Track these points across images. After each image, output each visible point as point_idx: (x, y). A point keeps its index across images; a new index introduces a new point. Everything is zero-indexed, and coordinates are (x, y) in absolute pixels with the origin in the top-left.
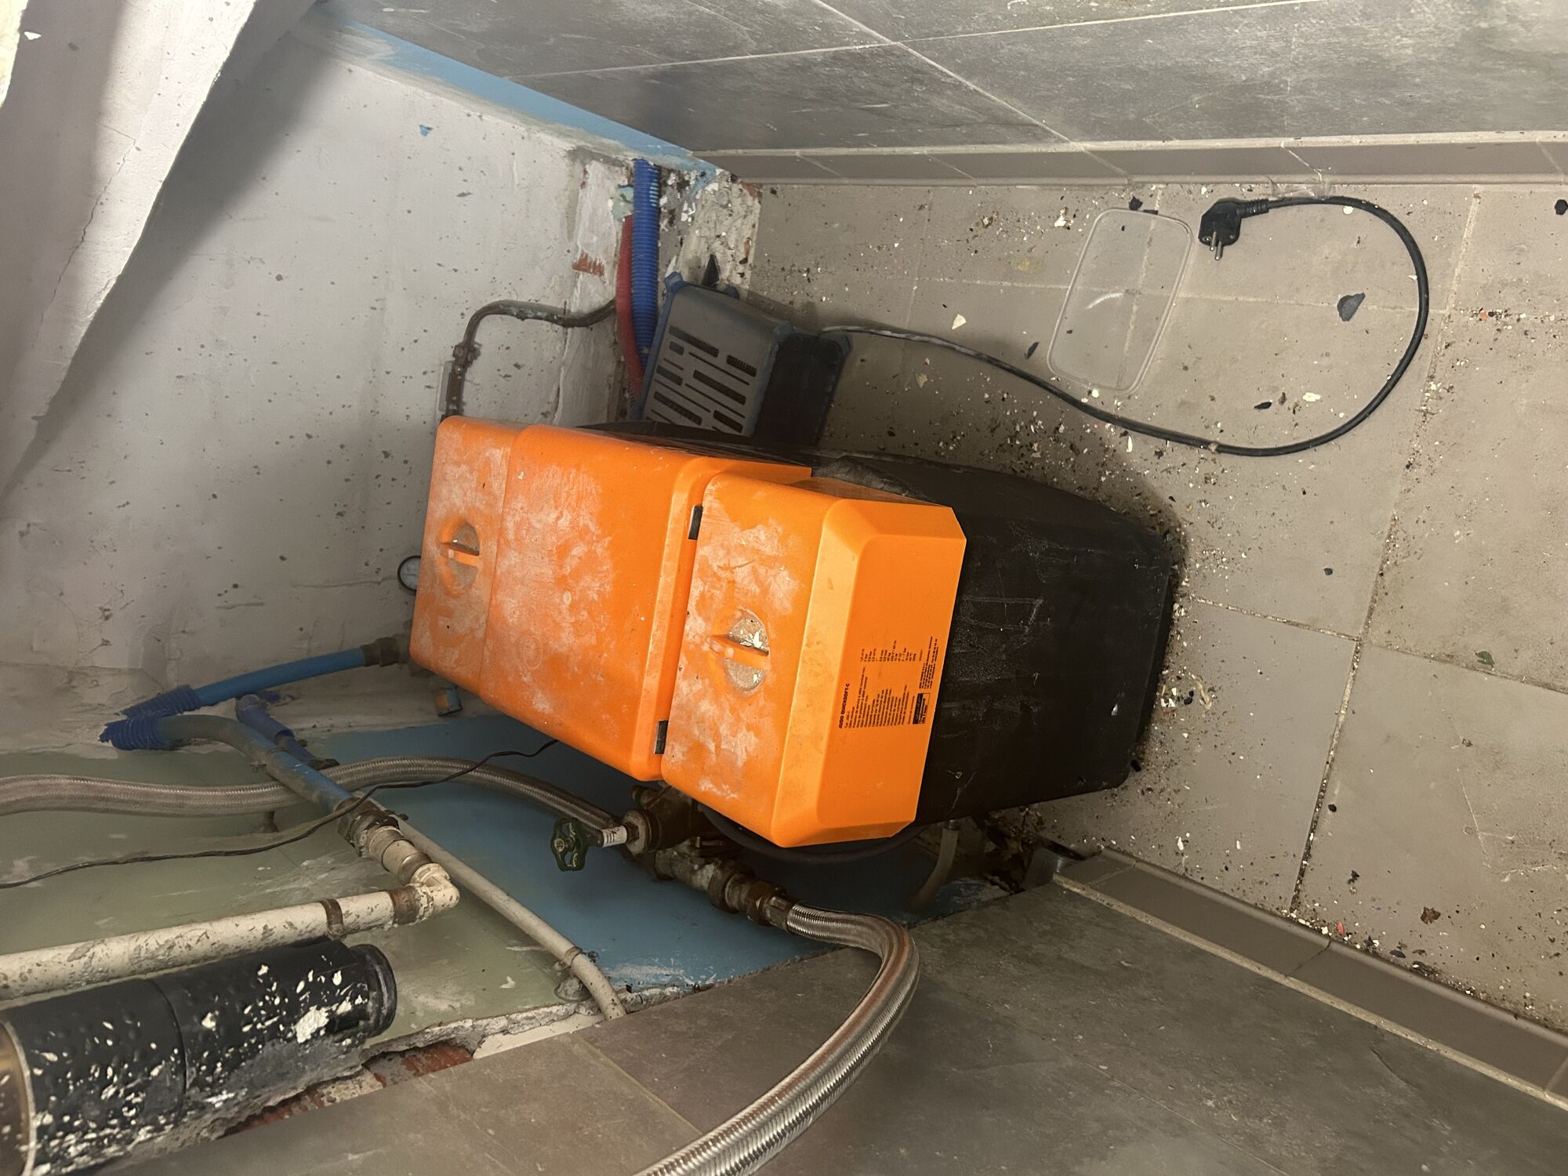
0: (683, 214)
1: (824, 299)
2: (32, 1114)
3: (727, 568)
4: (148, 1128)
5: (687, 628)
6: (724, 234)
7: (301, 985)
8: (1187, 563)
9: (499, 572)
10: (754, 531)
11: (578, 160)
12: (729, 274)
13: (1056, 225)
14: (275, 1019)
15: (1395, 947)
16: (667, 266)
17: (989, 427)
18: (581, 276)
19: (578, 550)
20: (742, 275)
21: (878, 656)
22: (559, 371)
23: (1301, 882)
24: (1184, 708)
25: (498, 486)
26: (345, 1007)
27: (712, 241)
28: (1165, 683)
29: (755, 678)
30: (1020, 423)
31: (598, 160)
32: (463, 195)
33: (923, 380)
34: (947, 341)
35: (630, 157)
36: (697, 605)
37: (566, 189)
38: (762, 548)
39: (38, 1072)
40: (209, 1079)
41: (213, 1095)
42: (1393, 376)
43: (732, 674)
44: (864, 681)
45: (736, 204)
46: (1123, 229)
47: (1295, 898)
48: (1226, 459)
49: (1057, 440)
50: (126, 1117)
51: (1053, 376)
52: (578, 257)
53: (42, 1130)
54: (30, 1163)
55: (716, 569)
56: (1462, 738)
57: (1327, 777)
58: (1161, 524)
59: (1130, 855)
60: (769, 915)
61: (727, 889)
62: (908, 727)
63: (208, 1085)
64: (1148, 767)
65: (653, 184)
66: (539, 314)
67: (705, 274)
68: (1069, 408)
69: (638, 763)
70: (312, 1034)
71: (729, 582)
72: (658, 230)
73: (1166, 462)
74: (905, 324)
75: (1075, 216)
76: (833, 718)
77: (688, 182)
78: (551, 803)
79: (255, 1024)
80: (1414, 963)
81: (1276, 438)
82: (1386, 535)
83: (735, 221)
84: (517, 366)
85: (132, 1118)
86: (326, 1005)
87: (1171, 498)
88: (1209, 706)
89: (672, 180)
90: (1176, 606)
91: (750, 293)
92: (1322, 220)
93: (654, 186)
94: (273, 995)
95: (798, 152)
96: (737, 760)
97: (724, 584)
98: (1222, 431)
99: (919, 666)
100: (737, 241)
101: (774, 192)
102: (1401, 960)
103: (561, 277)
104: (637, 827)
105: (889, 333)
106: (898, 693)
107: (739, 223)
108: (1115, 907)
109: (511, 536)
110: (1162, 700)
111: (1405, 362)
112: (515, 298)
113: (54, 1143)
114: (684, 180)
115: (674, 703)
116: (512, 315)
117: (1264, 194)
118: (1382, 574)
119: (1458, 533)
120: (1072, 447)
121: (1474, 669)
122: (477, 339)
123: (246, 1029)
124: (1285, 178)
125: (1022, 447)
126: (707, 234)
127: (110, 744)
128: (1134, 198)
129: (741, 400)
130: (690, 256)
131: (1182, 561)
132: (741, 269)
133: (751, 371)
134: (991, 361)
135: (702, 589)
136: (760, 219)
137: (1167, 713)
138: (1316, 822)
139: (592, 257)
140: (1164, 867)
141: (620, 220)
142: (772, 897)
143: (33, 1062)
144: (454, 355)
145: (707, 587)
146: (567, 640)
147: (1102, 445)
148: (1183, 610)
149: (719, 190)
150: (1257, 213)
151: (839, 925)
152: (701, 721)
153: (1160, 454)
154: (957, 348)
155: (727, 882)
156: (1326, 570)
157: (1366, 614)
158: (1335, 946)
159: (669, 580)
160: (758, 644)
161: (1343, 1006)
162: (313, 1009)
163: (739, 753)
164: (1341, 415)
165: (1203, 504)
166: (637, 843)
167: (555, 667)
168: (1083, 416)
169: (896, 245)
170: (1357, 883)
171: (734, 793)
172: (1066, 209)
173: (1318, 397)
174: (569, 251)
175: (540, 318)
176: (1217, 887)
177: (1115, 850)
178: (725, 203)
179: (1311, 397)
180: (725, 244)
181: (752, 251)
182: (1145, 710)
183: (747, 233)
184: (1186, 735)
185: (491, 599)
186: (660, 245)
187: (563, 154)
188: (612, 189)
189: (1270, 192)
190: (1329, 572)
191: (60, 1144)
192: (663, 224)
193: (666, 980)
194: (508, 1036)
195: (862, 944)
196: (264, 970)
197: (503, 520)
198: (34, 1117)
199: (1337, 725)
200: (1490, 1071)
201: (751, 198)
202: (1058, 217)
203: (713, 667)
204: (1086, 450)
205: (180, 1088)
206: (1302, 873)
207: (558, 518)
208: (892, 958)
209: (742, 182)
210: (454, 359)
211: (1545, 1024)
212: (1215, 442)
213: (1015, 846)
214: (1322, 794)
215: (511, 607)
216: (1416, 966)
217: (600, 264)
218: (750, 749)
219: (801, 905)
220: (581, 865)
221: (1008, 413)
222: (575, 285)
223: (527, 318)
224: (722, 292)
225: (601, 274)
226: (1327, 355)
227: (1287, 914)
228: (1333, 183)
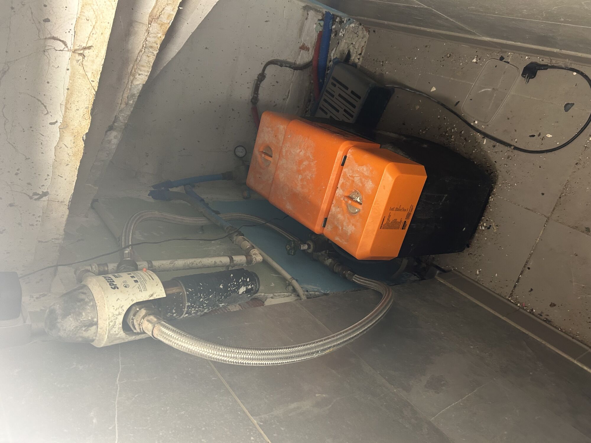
0: (340, 33)
1: (387, 73)
2: (186, 302)
3: (352, 177)
4: (207, 309)
5: (337, 192)
6: (354, 43)
7: (240, 280)
8: (497, 184)
9: (279, 165)
10: (362, 167)
11: (306, 10)
12: (355, 58)
13: (473, 61)
14: (235, 288)
15: (539, 313)
16: (332, 51)
17: (438, 127)
18: (302, 51)
19: (306, 163)
20: (359, 59)
21: (395, 209)
22: (290, 85)
23: (514, 289)
24: (487, 230)
25: (281, 137)
26: (250, 287)
27: (349, 45)
28: (482, 221)
29: (356, 210)
30: (449, 128)
31: (313, 10)
32: (266, 21)
33: (418, 107)
34: (428, 95)
35: (324, 11)
36: (341, 186)
37: (301, 20)
38: (364, 173)
39: (188, 293)
40: (221, 300)
41: (221, 304)
42: (578, 133)
43: (349, 208)
44: (390, 216)
45: (360, 33)
46: (496, 67)
47: (511, 294)
48: (516, 152)
49: (461, 136)
50: (204, 306)
51: (463, 114)
52: (302, 44)
53: (188, 306)
54: (184, 313)
55: (348, 176)
56: (574, 253)
57: (529, 259)
58: (490, 170)
59: (461, 273)
60: (347, 276)
61: (335, 267)
62: (400, 230)
63: (220, 301)
64: (472, 247)
65: (331, 21)
66: (287, 65)
67: (346, 56)
68: (466, 126)
69: (317, 229)
70: (242, 293)
71: (352, 181)
72: (330, 37)
73: (496, 149)
74: (414, 87)
75: (480, 59)
76: (379, 226)
77: (344, 21)
78: (281, 232)
79: (231, 289)
80: (545, 318)
81: (534, 148)
82: (564, 185)
83: (359, 39)
84: (277, 82)
85: (205, 306)
86: (246, 286)
87: (495, 162)
88: (495, 231)
89: (338, 20)
90: (490, 197)
91: (361, 66)
92: (565, 75)
93: (331, 22)
94: (234, 282)
95: (386, 22)
96: (348, 233)
97: (350, 181)
98: (516, 142)
99: (406, 213)
100: (359, 46)
101: (374, 31)
102: (541, 317)
103: (295, 51)
104: (310, 245)
105: (408, 90)
106: (399, 220)
107: (360, 40)
108: (453, 288)
109: (284, 154)
110: (480, 227)
111: (583, 129)
112: (279, 58)
113: (190, 309)
114: (342, 20)
115: (330, 213)
116: (278, 65)
117: (547, 63)
118: (560, 198)
119: (588, 188)
120: (465, 139)
121: (583, 232)
122: (265, 72)
123: (229, 289)
124: (555, 59)
125: (448, 136)
126: (348, 42)
127: (151, 197)
128: (502, 56)
129: (354, 107)
130: (341, 49)
131: (495, 183)
132: (359, 57)
133: (359, 98)
134: (443, 105)
135: (343, 181)
136: (368, 40)
137: (481, 231)
138: (523, 272)
139: (306, 44)
140: (471, 278)
141: (317, 32)
142: (349, 271)
143: (187, 291)
144: (258, 78)
145: (345, 181)
146: (299, 189)
147: (476, 140)
148: (492, 199)
149: (355, 27)
150: (543, 69)
151: (369, 282)
152: (338, 220)
153: (494, 146)
154: (431, 98)
155: (335, 265)
156: (542, 193)
157: (552, 209)
158: (521, 310)
159: (333, 177)
160: (359, 201)
161: (519, 327)
162: (243, 286)
163: (349, 231)
164: (558, 143)
165: (506, 165)
166: (310, 250)
167: (294, 196)
168: (471, 129)
169: (415, 58)
170: (532, 292)
171: (345, 242)
172: (477, 56)
173: (551, 136)
174: (299, 42)
175: (287, 67)
176: (487, 287)
177: (456, 271)
178: (356, 32)
179: (549, 136)
180: (354, 47)
181: (364, 51)
182: (474, 229)
183: (363, 44)
184: (486, 239)
185: (275, 172)
186: (330, 43)
187: (301, 7)
188: (316, 20)
189: (549, 62)
190: (543, 194)
191: (191, 310)
192: (333, 35)
193: (316, 290)
194: (273, 299)
195: (376, 289)
196: (232, 275)
197: (282, 149)
198: (187, 303)
199: (535, 243)
200: (559, 352)
201: (366, 32)
202: (474, 58)
203: (343, 205)
204: (470, 141)
205: (215, 301)
206: (515, 286)
207: (300, 152)
208: (387, 295)
209: (363, 26)
210: (257, 79)
211: (582, 342)
212: (514, 146)
213: (424, 265)
214: (526, 263)
215: (282, 176)
216: (545, 319)
217: (308, 47)
218: (352, 231)
219: (357, 275)
220: (294, 255)
221: (445, 124)
222: (299, 54)
223: (283, 66)
224: (351, 65)
225: (308, 51)
226: (557, 122)
227: (508, 298)
228: (571, 63)
